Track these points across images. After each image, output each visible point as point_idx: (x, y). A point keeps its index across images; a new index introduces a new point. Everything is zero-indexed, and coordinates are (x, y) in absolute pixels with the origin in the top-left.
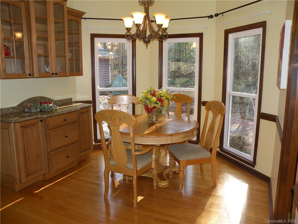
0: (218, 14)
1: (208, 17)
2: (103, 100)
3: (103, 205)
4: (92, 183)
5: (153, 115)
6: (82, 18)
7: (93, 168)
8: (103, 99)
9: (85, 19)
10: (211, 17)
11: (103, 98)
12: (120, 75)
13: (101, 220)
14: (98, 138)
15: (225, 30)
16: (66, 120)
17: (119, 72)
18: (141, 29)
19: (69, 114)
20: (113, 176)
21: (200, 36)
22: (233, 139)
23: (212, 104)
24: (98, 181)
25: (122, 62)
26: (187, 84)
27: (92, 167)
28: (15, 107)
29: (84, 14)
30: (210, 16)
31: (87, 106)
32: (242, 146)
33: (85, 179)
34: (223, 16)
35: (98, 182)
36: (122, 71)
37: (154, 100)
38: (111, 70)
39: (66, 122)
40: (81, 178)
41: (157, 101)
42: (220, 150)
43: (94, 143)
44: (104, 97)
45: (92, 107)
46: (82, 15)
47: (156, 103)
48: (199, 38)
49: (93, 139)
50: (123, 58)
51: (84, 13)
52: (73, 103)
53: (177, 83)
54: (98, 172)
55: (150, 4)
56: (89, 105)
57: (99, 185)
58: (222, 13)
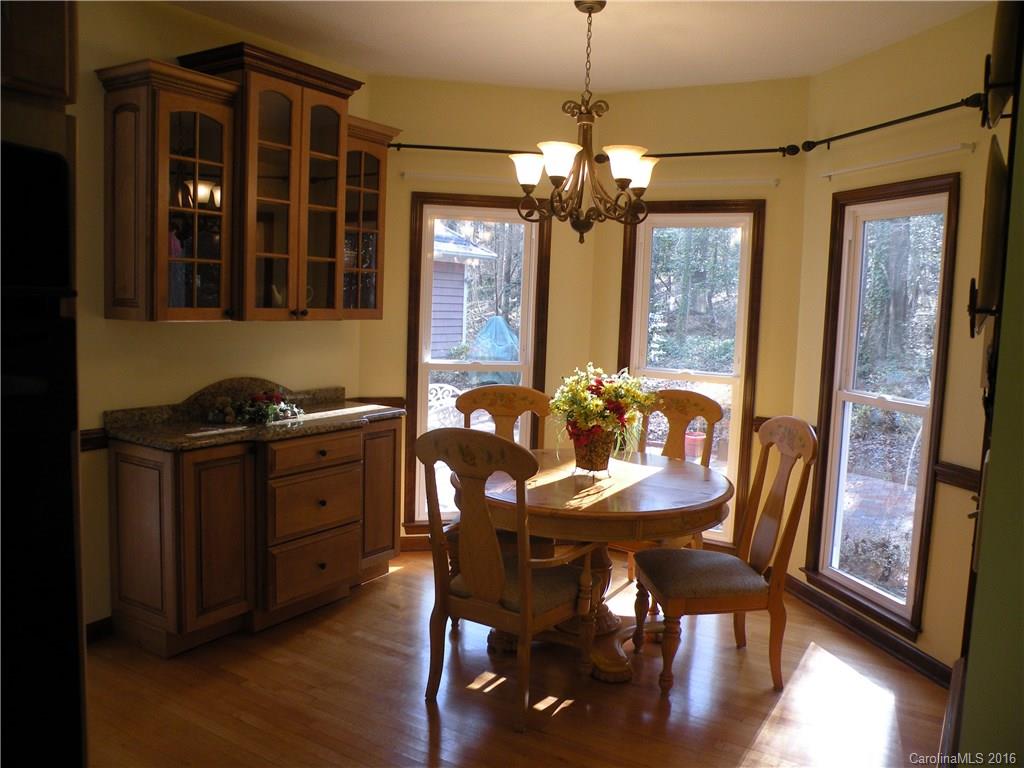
0: (813, 142)
1: (782, 150)
2: (438, 399)
3: (422, 716)
4: (390, 652)
5: (591, 451)
6: (390, 146)
7: (396, 607)
8: (440, 395)
9: (399, 146)
10: (792, 150)
11: (440, 392)
12: (499, 317)
13: (412, 758)
14: (417, 519)
15: (833, 194)
16: (323, 453)
17: (496, 306)
18: (566, 189)
19: (335, 436)
20: (456, 635)
21: (757, 209)
22: (857, 546)
23: (780, 426)
24: (411, 646)
25: (506, 274)
26: (724, 358)
27: (393, 605)
28: (178, 405)
29: (397, 134)
30: (788, 147)
31: (391, 416)
32: (886, 574)
33: (372, 638)
34: (829, 148)
35: (409, 651)
36: (507, 303)
37: (597, 406)
38: (470, 299)
39: (324, 459)
40: (358, 634)
41: (606, 409)
42: (809, 580)
43: (403, 533)
44: (441, 388)
45: (404, 417)
46: (391, 138)
47: (601, 415)
48: (752, 215)
49: (402, 521)
50: (509, 261)
51: (397, 132)
52: (347, 403)
53: (690, 351)
54: (410, 620)
55: (596, 117)
56: (397, 411)
57: (411, 659)
58: (828, 141)
